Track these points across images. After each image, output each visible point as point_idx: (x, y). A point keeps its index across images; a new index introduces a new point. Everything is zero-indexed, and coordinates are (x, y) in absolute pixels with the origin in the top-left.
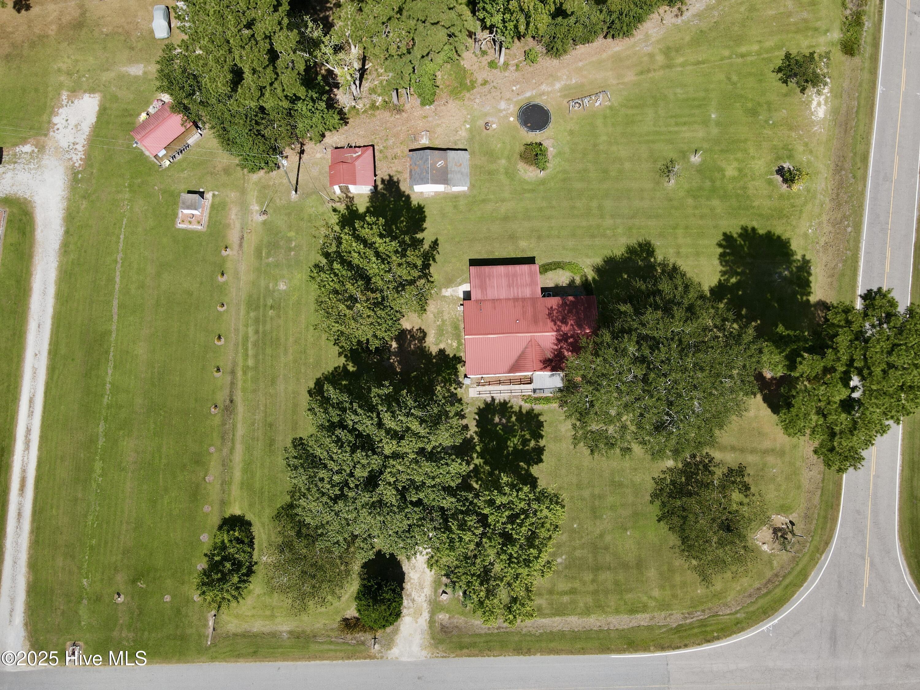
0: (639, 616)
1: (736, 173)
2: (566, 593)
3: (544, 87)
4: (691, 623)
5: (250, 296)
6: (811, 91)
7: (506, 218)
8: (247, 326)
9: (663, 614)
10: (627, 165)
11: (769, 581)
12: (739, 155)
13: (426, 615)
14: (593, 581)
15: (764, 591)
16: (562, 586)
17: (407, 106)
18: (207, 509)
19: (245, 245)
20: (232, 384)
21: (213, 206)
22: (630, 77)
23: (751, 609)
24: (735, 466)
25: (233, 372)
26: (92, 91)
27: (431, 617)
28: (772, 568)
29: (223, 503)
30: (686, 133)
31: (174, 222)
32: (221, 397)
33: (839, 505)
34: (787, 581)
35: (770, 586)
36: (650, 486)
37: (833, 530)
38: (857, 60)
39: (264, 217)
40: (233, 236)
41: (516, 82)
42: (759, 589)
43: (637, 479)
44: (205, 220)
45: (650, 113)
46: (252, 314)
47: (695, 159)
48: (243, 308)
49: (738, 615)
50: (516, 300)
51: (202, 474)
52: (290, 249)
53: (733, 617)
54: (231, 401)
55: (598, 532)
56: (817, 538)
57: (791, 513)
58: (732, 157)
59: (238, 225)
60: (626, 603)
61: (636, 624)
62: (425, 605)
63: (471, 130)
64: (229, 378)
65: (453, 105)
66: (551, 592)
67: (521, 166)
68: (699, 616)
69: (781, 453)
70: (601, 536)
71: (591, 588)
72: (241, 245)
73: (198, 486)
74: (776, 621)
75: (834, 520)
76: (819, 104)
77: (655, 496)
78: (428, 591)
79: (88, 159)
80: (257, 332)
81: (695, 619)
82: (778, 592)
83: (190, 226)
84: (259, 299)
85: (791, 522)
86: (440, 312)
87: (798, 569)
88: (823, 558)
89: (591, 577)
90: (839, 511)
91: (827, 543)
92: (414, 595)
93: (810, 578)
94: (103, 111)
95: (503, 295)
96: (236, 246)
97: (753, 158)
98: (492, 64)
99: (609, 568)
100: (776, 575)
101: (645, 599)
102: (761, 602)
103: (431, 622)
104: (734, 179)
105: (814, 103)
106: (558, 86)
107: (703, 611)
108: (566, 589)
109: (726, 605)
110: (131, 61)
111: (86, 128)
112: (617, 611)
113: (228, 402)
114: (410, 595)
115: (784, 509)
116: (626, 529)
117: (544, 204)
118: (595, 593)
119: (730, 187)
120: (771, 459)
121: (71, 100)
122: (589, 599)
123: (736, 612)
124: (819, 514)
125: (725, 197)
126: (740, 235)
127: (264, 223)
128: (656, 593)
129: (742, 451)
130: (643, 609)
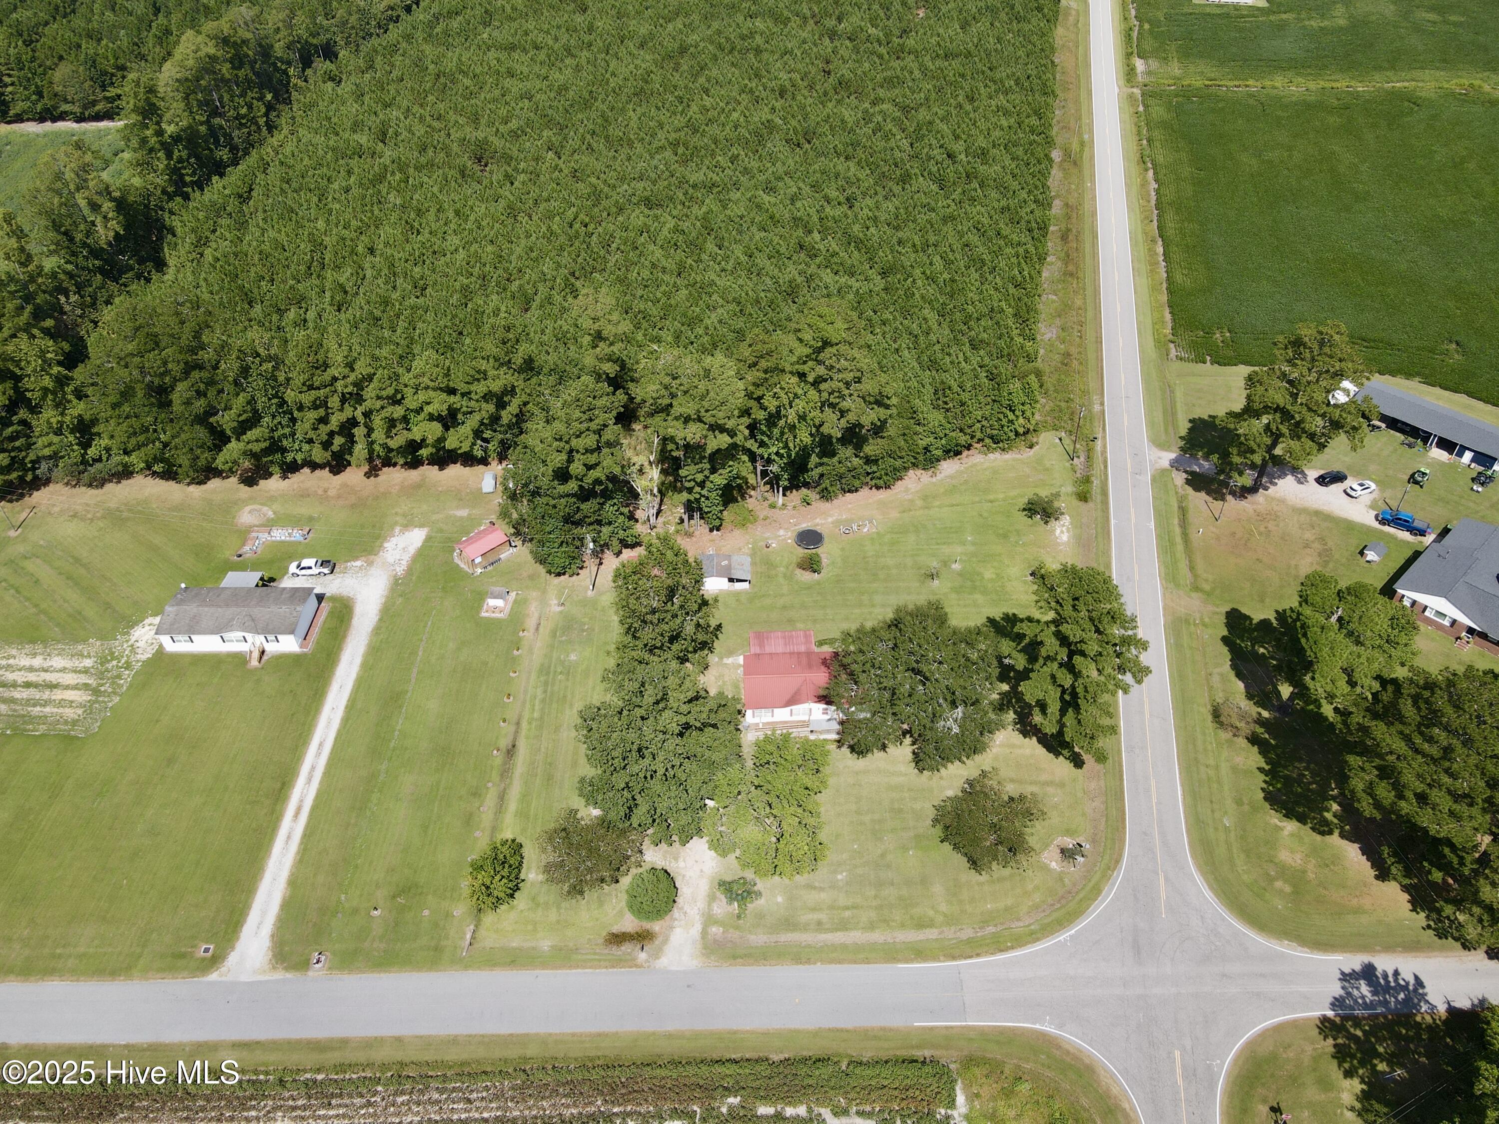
0: (928, 931)
1: (994, 576)
2: (847, 908)
3: (818, 521)
4: (983, 936)
5: (542, 665)
6: (1053, 523)
7: (784, 607)
8: (536, 688)
9: (953, 928)
10: (894, 571)
11: (1063, 897)
12: (995, 564)
13: (698, 927)
14: (876, 897)
15: (1058, 906)
16: (842, 900)
17: (697, 533)
18: (478, 834)
19: (541, 629)
20: (517, 732)
21: (515, 601)
22: (894, 514)
23: (1046, 921)
24: (1015, 795)
25: (518, 724)
26: (421, 526)
27: (703, 929)
28: (1064, 886)
29: (494, 829)
30: (946, 550)
31: (478, 612)
32: (504, 743)
33: (1124, 828)
34: (1081, 895)
35: (1063, 902)
36: (931, 813)
37: (1122, 849)
38: (1091, 505)
39: (562, 608)
40: (531, 623)
41: (793, 517)
42: (1053, 905)
43: (918, 806)
44: (507, 610)
45: (912, 538)
46: (542, 679)
47: (956, 567)
48: (534, 676)
49: (1032, 927)
50: (791, 654)
51: (477, 805)
52: (583, 631)
53: (1027, 929)
54: (514, 746)
55: (879, 852)
56: (1107, 857)
57: (1078, 837)
58: (988, 565)
59: (536, 615)
60: (912, 918)
61: (923, 938)
62: (698, 917)
63: (753, 549)
64: (512, 728)
65: (737, 533)
66: (831, 907)
67: (799, 572)
68: (991, 929)
69: (1062, 785)
70: (883, 856)
71: (874, 903)
72: (537, 629)
73: (471, 815)
74: (1073, 931)
75: (1122, 841)
76: (1062, 532)
77: (936, 821)
78: (701, 904)
79: (410, 571)
80: (545, 692)
81: (986, 932)
82: (1072, 905)
83: (493, 615)
84: (549, 667)
85: (1078, 843)
86: (721, 676)
87: (1091, 884)
88: (1115, 874)
89: (873, 893)
90: (1125, 833)
91: (1118, 861)
92: (687, 908)
93: (1104, 892)
94: (428, 539)
95: (780, 649)
96: (532, 630)
97: (1008, 566)
98: (773, 506)
99: (892, 884)
100: (1070, 893)
101: (931, 913)
102: (1055, 915)
103: (704, 933)
104: (991, 580)
105: (1058, 532)
106: (830, 520)
107: (996, 926)
108: (850, 904)
109: (1019, 920)
110: (458, 508)
111: (412, 550)
112: (903, 926)
113: (510, 747)
114: (682, 908)
115: (1069, 832)
116: (908, 849)
117: (819, 598)
118: (880, 908)
119: (990, 585)
120: (1050, 790)
121: (402, 532)
122: (873, 914)
123: (1030, 925)
124: (1106, 838)
125: (985, 592)
126: (1002, 619)
127: (561, 612)
128: (943, 907)
129: (1020, 782)
130: (931, 924)
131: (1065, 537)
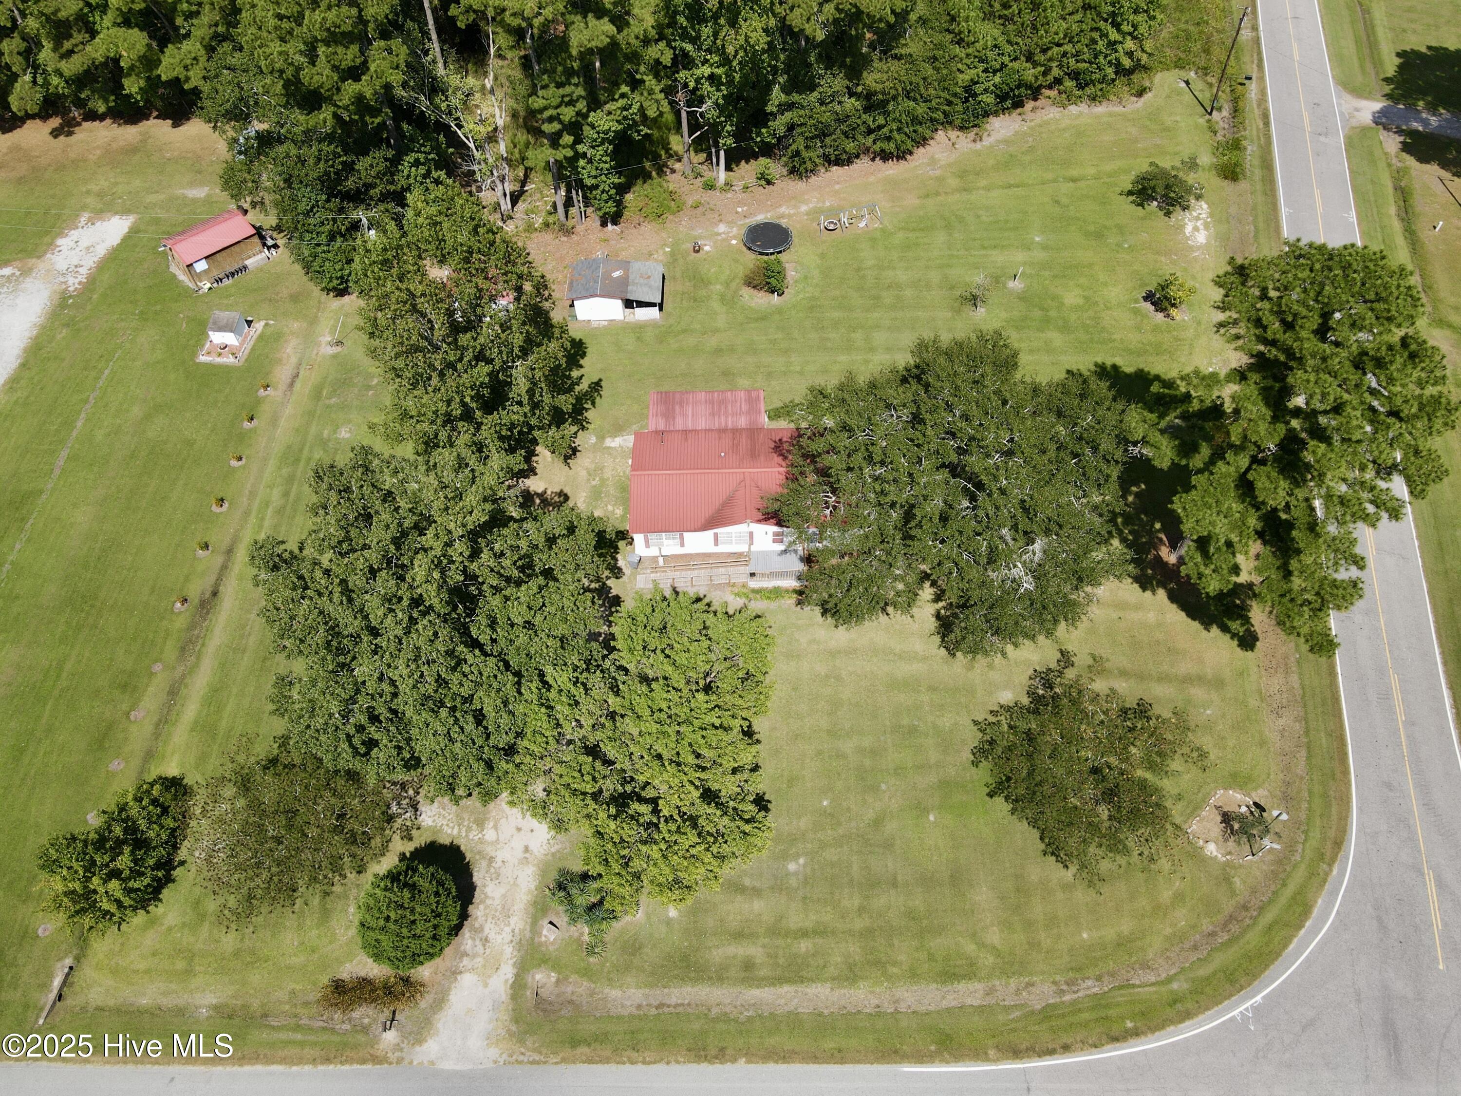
0: (962, 986)
1: (1081, 301)
2: (804, 934)
3: (783, 210)
4: (1074, 1002)
5: (289, 447)
6: (1178, 214)
7: (718, 351)
8: (271, 487)
9: (1013, 983)
10: (908, 293)
11: (1231, 918)
12: (1082, 280)
13: (508, 971)
14: (861, 910)
15: (1223, 937)
16: (796, 919)
17: (580, 228)
18: (115, 765)
19: (298, 385)
20: (224, 567)
21: (261, 337)
22: (911, 201)
23: (1202, 972)
24: (1131, 703)
25: (230, 552)
26: (125, 212)
27: (517, 976)
28: (1233, 893)
29: (149, 755)
30: (998, 257)
31: (194, 355)
32: (196, 589)
33: (1346, 772)
34: (1269, 916)
35: (1235, 928)
36: (972, 738)
37: (1344, 820)
38: (1243, 185)
39: (338, 349)
40: (282, 374)
41: (741, 203)
42: (1212, 934)
43: (946, 721)
44: (243, 355)
45: (940, 237)
46: (285, 471)
47: (1015, 285)
48: (272, 464)
49: (1175, 986)
50: (722, 431)
51: (125, 707)
52: (369, 388)
53: (1163, 989)
54: (215, 594)
55: (870, 815)
56: (1316, 834)
57: (1255, 789)
58: (1071, 283)
59: (294, 360)
60: (931, 958)
61: (954, 1003)
62: (509, 950)
63: (672, 254)
64: (219, 560)
65: (648, 228)
66: (774, 931)
67: (747, 293)
68: (1090, 987)
69: (1218, 683)
70: (878, 823)
71: (859, 924)
72: (291, 385)
73: (110, 727)
74: (1258, 998)
75: (1344, 800)
76: (1196, 229)
77: (981, 752)
78: (518, 922)
79: (92, 282)
80: (286, 494)
81: (1081, 994)
82: (1253, 938)
83: (219, 360)
84: (301, 450)
85: (1255, 804)
86: (599, 469)
87: (1289, 891)
88: (1335, 872)
89: (857, 902)
90: (1348, 784)
91: (1339, 843)
92: (490, 929)
93: (1315, 912)
94: (134, 231)
95: (702, 426)
96: (282, 387)
97: (1105, 284)
98: (710, 186)
99: (894, 884)
100: (1245, 907)
101: (970, 948)
102: (1220, 960)
103: (518, 986)
104: (1076, 308)
105: (1189, 229)
106: (804, 208)
107: (1099, 978)
108: (809, 924)
109: (1146, 966)
110: (192, 184)
111: (101, 251)
112: (913, 975)
113: (208, 595)
114: (481, 929)
115: (1238, 781)
116: (925, 811)
117: (779, 336)
118: (868, 933)
119: (1073, 317)
120: (1197, 693)
121: (91, 222)
122: (854, 949)
123: (1169, 980)
124: (1310, 792)
125: (1065, 328)
126: (1094, 373)
127: (335, 356)
128: (994, 937)
129: (1141, 677)
130: (970, 972)
131: (1201, 238)
